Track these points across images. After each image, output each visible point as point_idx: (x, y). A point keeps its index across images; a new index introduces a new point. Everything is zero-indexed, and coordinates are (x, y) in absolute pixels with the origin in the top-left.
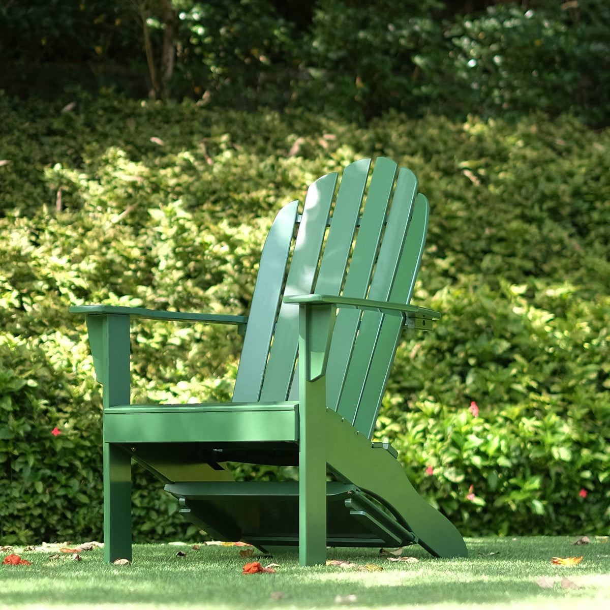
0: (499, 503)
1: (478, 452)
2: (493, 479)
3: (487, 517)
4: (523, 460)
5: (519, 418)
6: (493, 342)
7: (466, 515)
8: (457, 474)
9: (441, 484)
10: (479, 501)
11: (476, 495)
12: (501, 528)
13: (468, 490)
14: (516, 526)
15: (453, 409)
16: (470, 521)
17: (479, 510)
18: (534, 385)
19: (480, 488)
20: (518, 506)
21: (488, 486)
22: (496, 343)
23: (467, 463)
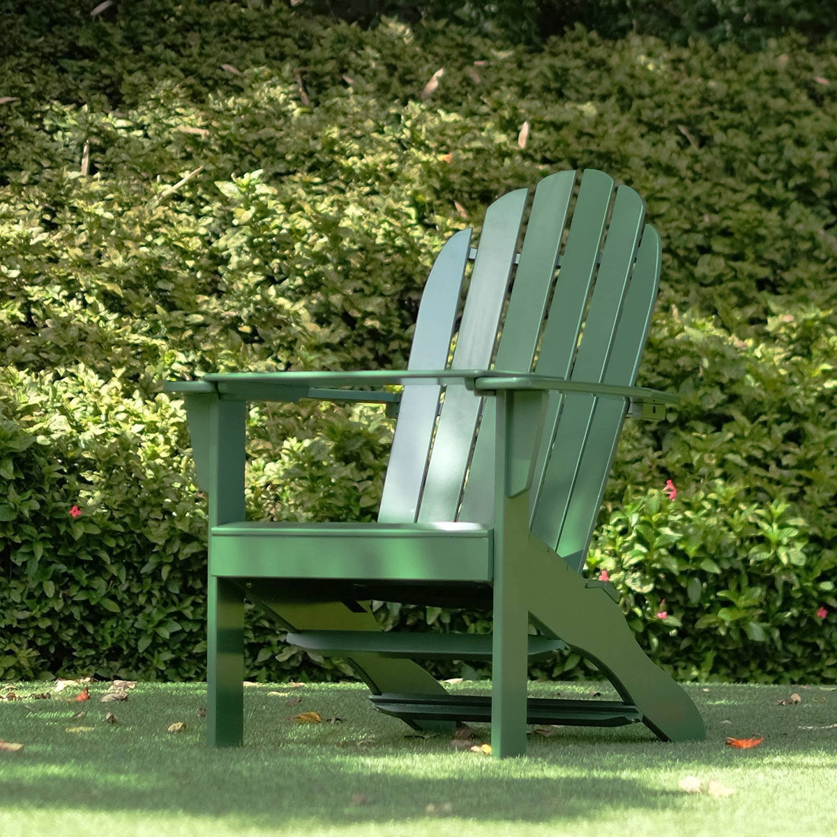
0: (703, 623)
1: (673, 551)
2: (695, 590)
3: (685, 643)
4: (738, 565)
5: (735, 501)
6: (701, 392)
7: (655, 641)
8: (644, 582)
9: (622, 595)
10: (674, 621)
11: (670, 613)
12: (703, 660)
13: (659, 604)
14: (726, 657)
15: (642, 488)
16: (660, 648)
17: (673, 632)
18: (758, 454)
19: (678, 602)
20: (728, 630)
21: (687, 600)
22: (705, 394)
23: (658, 566)
